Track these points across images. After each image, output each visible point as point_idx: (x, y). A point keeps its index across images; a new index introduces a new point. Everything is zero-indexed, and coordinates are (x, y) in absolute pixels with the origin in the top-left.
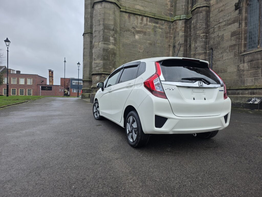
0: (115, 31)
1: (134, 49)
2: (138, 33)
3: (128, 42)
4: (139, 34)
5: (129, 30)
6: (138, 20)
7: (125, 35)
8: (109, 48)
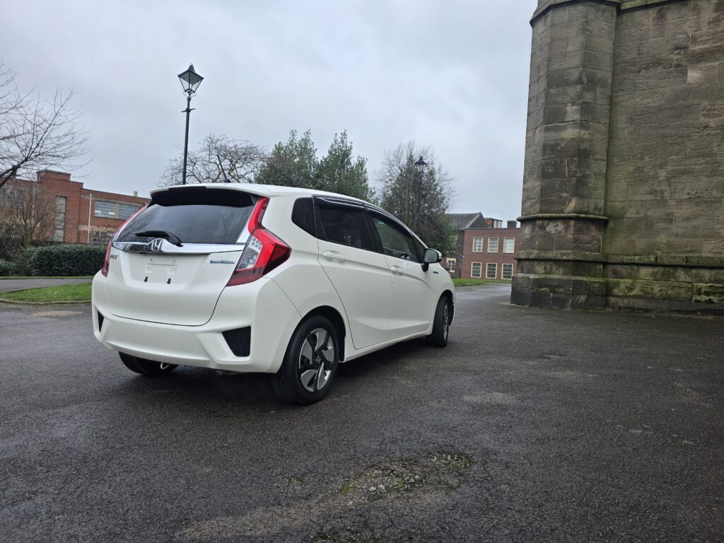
0: (585, 83)
1: (678, 123)
2: (700, 61)
3: (654, 102)
4: (703, 65)
5: (657, 62)
6: (698, 14)
7: (639, 83)
8: (563, 139)
